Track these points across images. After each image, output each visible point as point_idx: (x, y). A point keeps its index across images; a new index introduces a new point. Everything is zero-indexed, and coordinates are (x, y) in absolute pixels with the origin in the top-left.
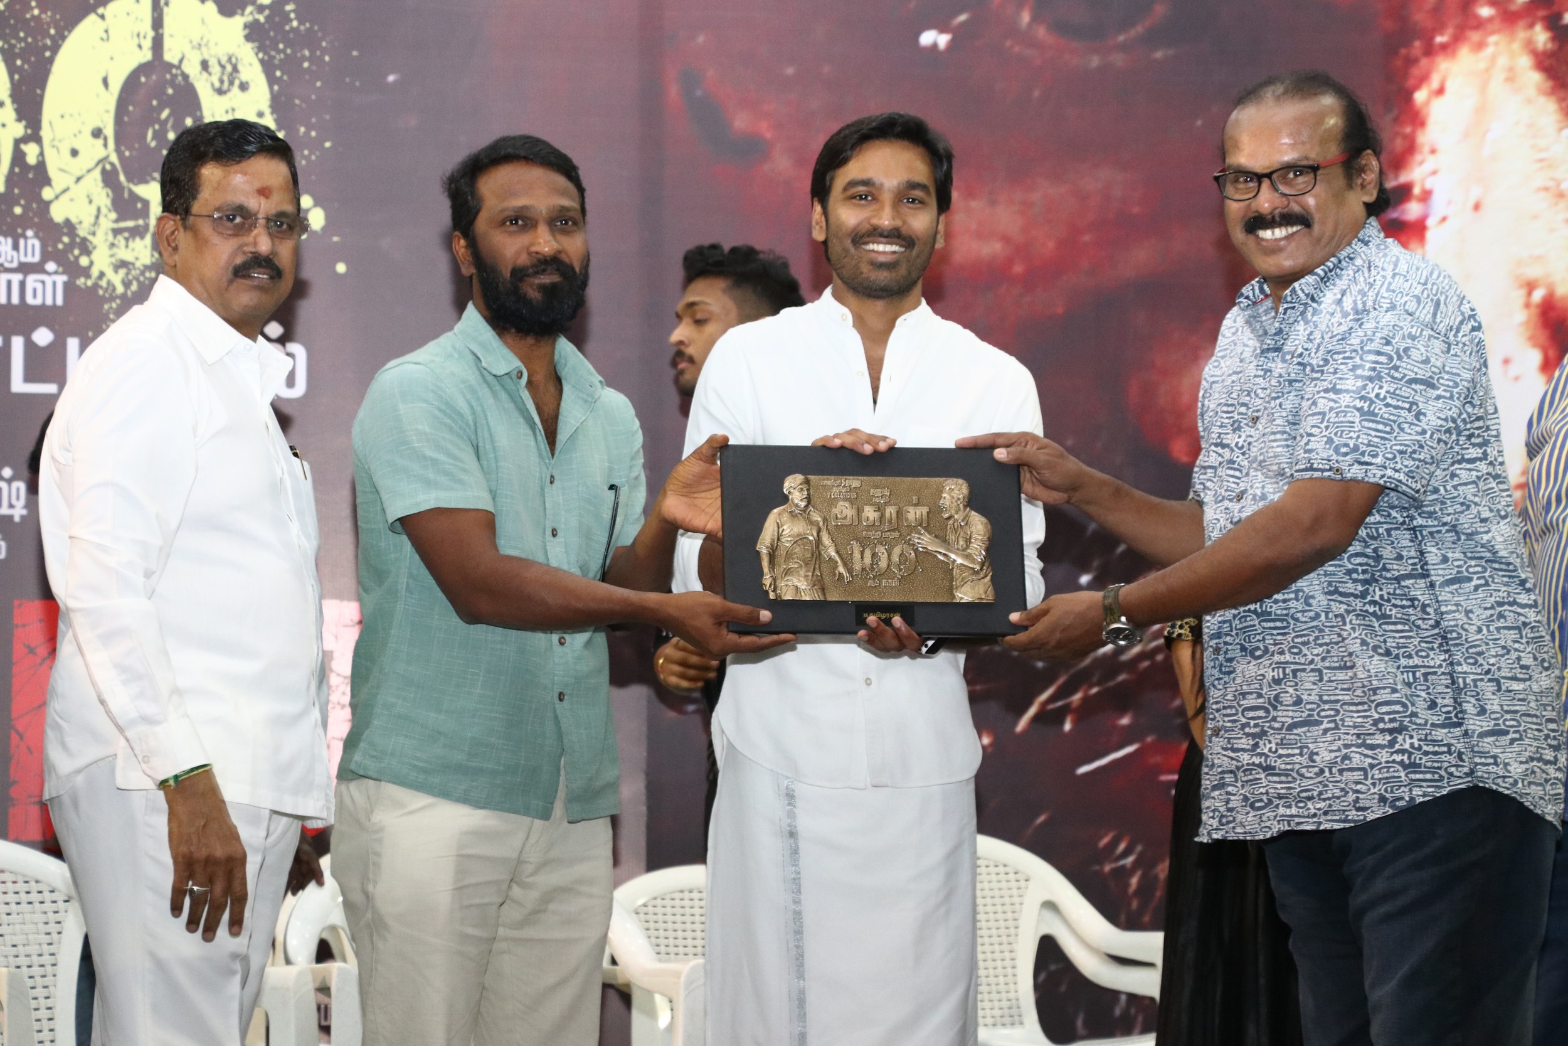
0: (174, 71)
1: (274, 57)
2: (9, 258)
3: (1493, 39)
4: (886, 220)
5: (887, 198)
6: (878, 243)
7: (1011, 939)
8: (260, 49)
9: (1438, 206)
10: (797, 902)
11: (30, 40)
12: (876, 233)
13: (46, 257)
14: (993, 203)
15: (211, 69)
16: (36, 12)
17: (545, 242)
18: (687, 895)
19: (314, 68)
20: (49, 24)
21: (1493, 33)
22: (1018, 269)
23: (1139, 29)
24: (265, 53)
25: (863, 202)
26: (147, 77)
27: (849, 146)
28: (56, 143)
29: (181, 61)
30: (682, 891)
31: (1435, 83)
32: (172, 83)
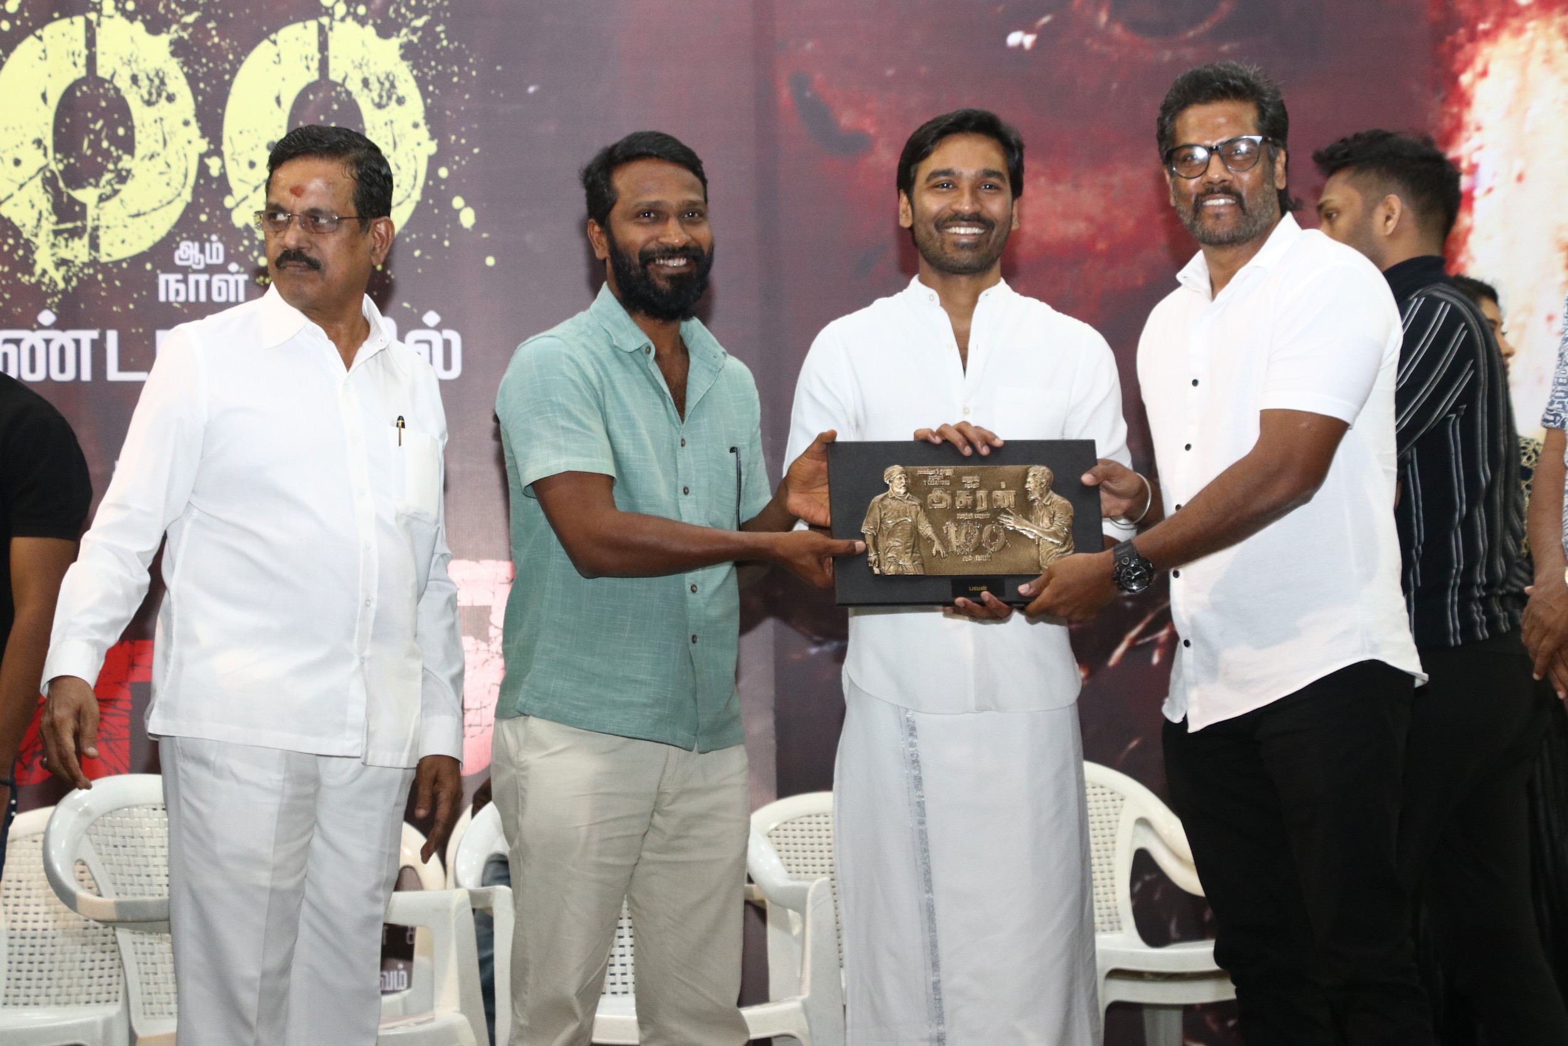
0: (339, 89)
1: (427, 74)
2: (197, 261)
3: (1531, 25)
4: (965, 206)
5: (965, 185)
6: (960, 226)
7: (1109, 853)
8: (414, 66)
9: (1484, 179)
10: (922, 823)
11: (211, 65)
12: (957, 218)
13: (229, 258)
14: (1077, 187)
15: (371, 86)
16: (216, 40)
17: (674, 234)
18: (814, 819)
19: (463, 82)
20: (227, 50)
21: (1531, 19)
22: (1101, 246)
23: (1207, 25)
24: (419, 70)
25: (945, 190)
26: (315, 94)
27: (930, 141)
28: (236, 157)
29: (344, 80)
30: (809, 816)
31: (1479, 66)
32: (337, 99)
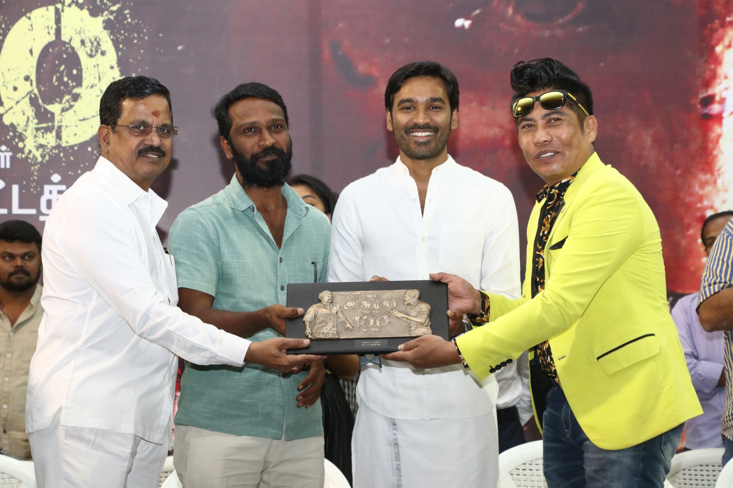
0: (67, 46)
1: (119, 38)
4: (421, 119)
5: (421, 108)
6: (418, 132)
8: (112, 33)
9: (729, 107)
10: (399, 480)
12: (417, 127)
14: (494, 108)
15: (86, 44)
19: (140, 43)
23: (570, 16)
24: (114, 35)
25: (409, 111)
26: (53, 49)
27: (400, 80)
28: (6, 84)
29: (70, 40)
31: (726, 42)
32: (66, 52)
